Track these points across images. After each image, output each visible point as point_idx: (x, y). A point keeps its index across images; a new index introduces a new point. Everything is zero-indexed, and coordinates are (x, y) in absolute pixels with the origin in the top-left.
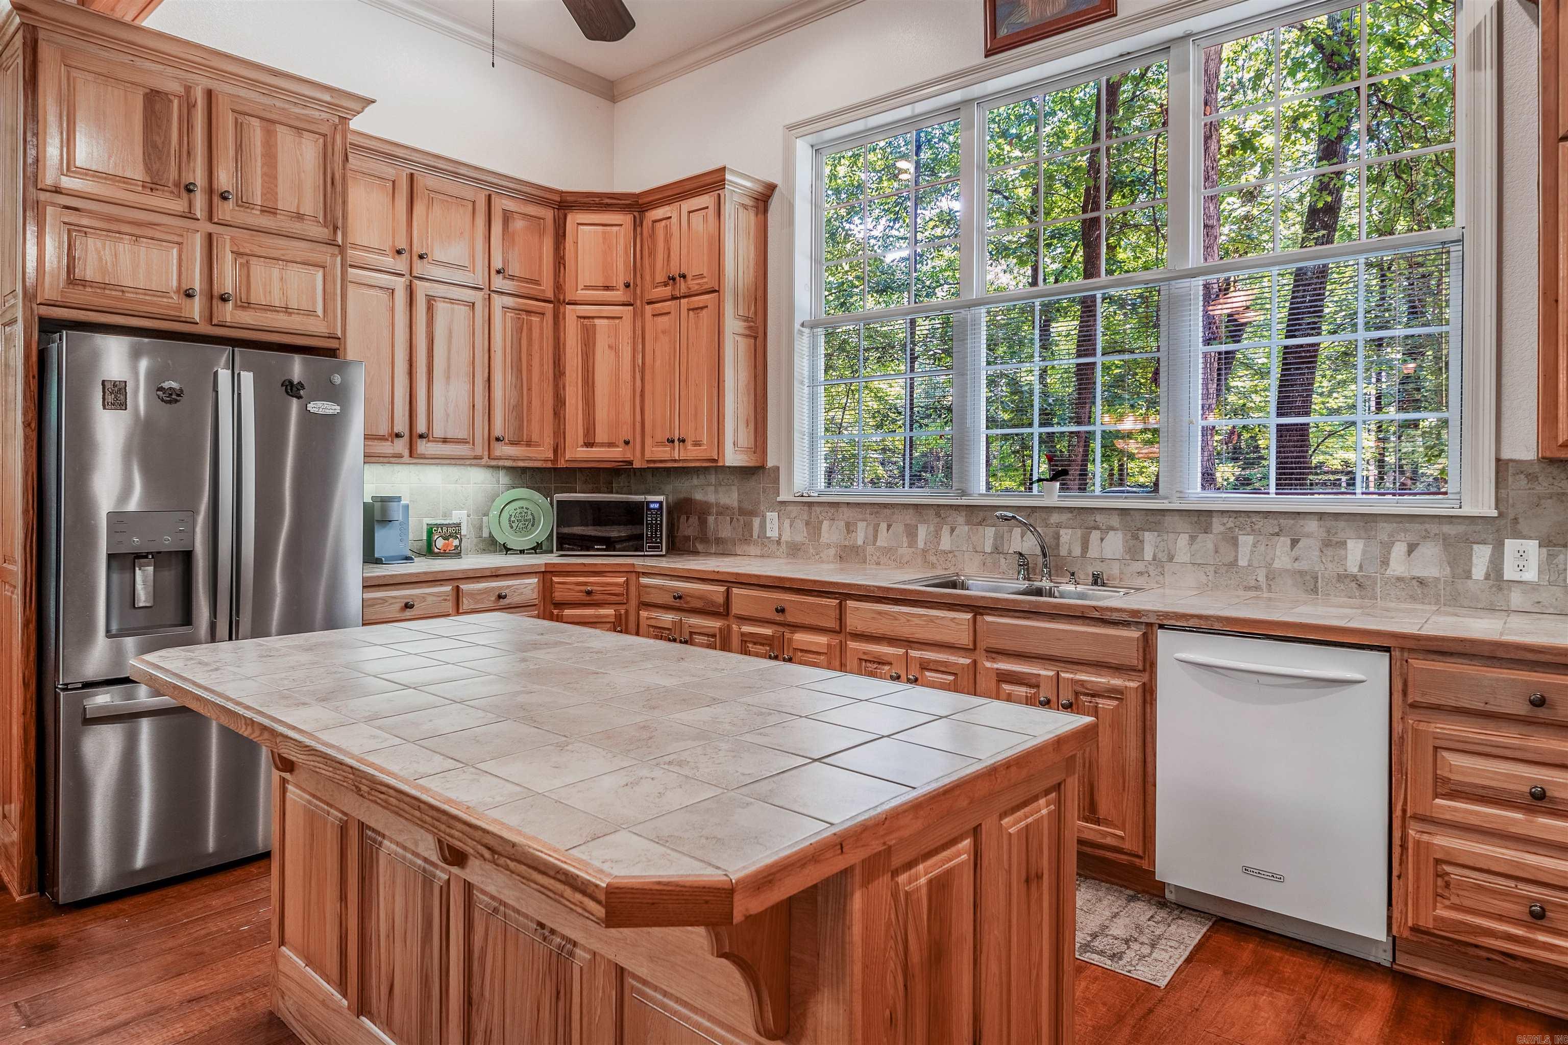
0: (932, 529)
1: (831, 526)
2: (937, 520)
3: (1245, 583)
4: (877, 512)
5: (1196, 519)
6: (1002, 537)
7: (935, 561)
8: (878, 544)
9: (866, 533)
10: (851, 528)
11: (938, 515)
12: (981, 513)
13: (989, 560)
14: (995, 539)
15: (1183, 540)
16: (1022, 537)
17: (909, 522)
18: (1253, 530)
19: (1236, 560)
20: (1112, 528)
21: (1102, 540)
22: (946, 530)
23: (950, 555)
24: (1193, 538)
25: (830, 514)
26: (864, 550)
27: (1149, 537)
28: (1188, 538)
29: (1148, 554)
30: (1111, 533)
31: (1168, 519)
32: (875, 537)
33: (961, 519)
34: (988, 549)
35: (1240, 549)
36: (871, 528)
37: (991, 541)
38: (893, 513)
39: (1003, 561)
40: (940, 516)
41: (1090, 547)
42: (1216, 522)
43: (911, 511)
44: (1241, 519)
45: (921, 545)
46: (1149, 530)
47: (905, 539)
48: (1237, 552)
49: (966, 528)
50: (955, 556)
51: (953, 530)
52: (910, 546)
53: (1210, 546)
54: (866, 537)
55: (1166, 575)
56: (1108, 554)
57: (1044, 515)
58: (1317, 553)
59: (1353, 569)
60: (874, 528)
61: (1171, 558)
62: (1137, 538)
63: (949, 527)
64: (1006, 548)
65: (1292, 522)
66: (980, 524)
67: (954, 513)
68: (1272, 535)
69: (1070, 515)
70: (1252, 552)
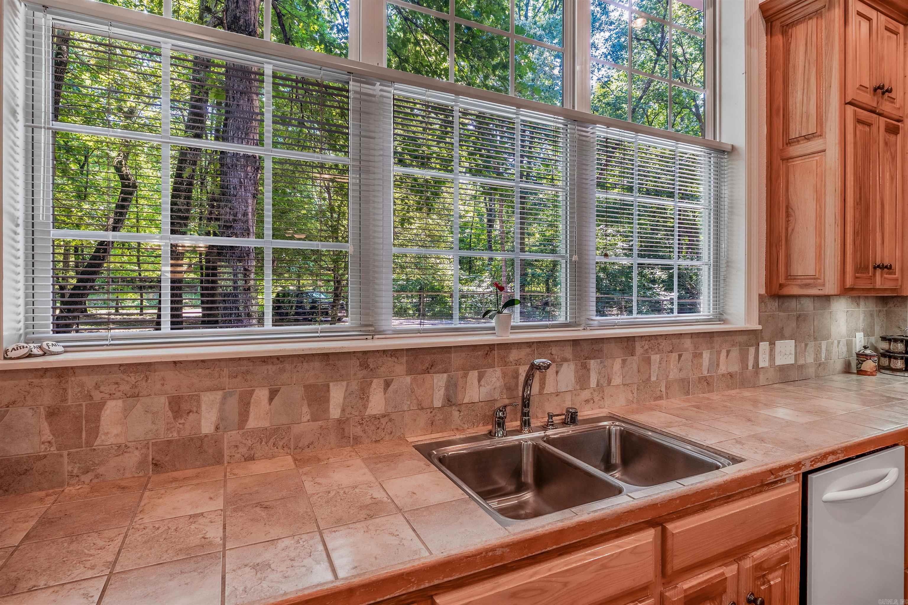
0: (354, 386)
1: (127, 411)
2: (361, 374)
3: (654, 395)
4: (248, 372)
5: (626, 344)
6: (456, 385)
7: (361, 434)
8: (252, 424)
9: (221, 410)
10: (185, 406)
11: (364, 366)
12: (428, 358)
13: (439, 416)
14: (447, 388)
15: (617, 364)
16: (479, 381)
17: (312, 381)
18: (659, 350)
19: (650, 377)
20: (565, 360)
21: (557, 372)
22: (377, 385)
23: (384, 421)
24: (624, 361)
25: (124, 387)
26: (218, 442)
27: (593, 364)
28: (621, 362)
29: (593, 384)
30: (565, 365)
31: (606, 347)
32: (244, 416)
33: (400, 368)
34: (438, 403)
35: (652, 367)
36: (233, 402)
37: (442, 392)
38: (283, 370)
39: (456, 414)
40: (367, 367)
41: (547, 382)
42: (638, 345)
43: (317, 364)
44: (652, 341)
45: (335, 412)
46: (594, 358)
47: (305, 409)
48: (650, 369)
49: (408, 379)
50: (390, 420)
51: (387, 384)
52: (314, 419)
53: (635, 367)
54: (222, 418)
55: (605, 398)
56: (562, 388)
57: (502, 352)
58: (690, 363)
59: (705, 373)
60: (241, 400)
61: (609, 382)
62: (585, 367)
63: (382, 381)
64: (460, 397)
65: (678, 341)
66: (427, 371)
67: (390, 361)
68: (669, 352)
69: (528, 350)
70: (659, 368)
